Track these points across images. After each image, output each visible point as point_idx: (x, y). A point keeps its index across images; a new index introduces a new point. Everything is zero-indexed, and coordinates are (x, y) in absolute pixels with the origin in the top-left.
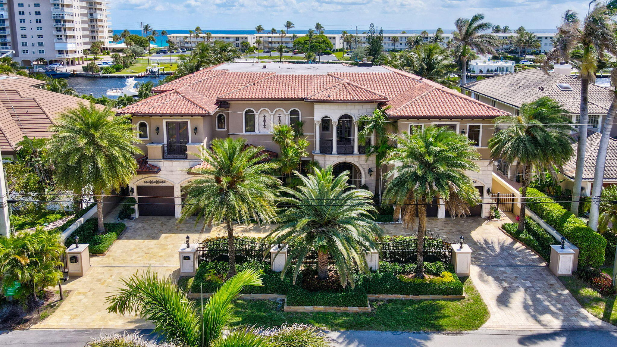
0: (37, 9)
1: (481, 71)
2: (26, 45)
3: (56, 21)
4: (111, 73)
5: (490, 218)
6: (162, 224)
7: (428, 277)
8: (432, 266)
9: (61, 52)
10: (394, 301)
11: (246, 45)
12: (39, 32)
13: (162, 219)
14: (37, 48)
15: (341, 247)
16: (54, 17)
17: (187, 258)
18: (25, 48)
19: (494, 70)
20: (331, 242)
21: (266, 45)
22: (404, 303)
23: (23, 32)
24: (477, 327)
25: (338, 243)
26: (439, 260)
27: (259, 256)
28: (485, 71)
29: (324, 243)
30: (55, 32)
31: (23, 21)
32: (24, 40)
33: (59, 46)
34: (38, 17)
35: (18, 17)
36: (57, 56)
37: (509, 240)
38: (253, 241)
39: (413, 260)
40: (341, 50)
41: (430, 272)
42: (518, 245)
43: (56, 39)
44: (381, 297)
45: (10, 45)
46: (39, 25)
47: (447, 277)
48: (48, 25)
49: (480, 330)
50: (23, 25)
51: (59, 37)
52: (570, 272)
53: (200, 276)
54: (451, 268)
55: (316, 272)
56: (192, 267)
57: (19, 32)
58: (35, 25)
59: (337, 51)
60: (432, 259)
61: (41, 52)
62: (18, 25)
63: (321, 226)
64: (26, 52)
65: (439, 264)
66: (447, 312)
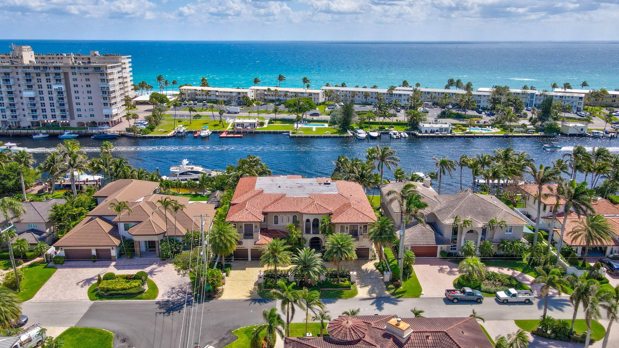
0: (88, 83)
1: (426, 132)
2: (80, 111)
3: (103, 92)
4: (148, 133)
5: (371, 260)
6: (244, 264)
7: (341, 283)
8: (343, 279)
9: (107, 116)
10: (329, 290)
11: (246, 99)
12: (90, 101)
13: (244, 262)
14: (88, 113)
15: (312, 274)
16: (101, 89)
17: (260, 278)
18: (79, 113)
19: (435, 130)
20: (309, 273)
21: (262, 97)
22: (332, 291)
23: (78, 101)
24: (352, 297)
25: (311, 273)
26: (346, 277)
27: (284, 276)
28: (429, 131)
29: (307, 273)
30: (102, 101)
31: (77, 92)
32: (78, 107)
33: (106, 111)
34: (89, 89)
35: (73, 89)
36: (105, 120)
37: (375, 269)
38: (282, 271)
39: (336, 277)
40: (323, 103)
41: (342, 281)
42: (377, 271)
43: (103, 106)
44: (325, 289)
45: (68, 111)
46: (90, 95)
47: (347, 283)
48: (97, 96)
49: (353, 298)
50: (77, 95)
51: (105, 104)
52: (389, 280)
53: (266, 283)
54: (349, 280)
55: (304, 281)
56: (262, 281)
57: (74, 101)
58: (87, 95)
59: (320, 104)
60: (343, 277)
61: (92, 116)
62: (73, 95)
63: (305, 267)
64: (80, 116)
65: (345, 278)
66: (344, 293)
